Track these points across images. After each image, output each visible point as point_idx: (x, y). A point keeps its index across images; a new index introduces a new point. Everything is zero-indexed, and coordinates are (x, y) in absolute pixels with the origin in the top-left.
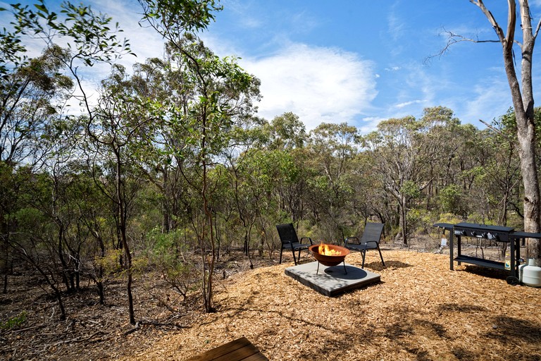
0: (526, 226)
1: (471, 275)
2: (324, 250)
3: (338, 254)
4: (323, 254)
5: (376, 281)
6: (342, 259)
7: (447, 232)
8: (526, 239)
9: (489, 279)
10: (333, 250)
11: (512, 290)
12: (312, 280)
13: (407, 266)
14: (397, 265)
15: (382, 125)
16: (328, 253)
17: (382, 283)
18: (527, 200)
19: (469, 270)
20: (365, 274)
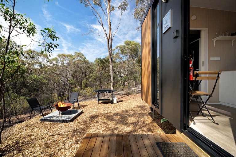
0: (111, 89)
1: (103, 104)
2: (60, 105)
3: (66, 106)
4: (60, 107)
5: (82, 113)
6: (69, 107)
7: (97, 92)
8: (113, 92)
9: (107, 104)
10: (64, 104)
11: (113, 105)
12: (60, 119)
13: (86, 106)
14: (83, 106)
15: (59, 56)
16: (62, 106)
17: (83, 112)
18: (112, 82)
19: (102, 103)
20: (78, 111)
